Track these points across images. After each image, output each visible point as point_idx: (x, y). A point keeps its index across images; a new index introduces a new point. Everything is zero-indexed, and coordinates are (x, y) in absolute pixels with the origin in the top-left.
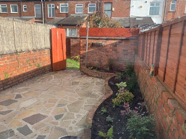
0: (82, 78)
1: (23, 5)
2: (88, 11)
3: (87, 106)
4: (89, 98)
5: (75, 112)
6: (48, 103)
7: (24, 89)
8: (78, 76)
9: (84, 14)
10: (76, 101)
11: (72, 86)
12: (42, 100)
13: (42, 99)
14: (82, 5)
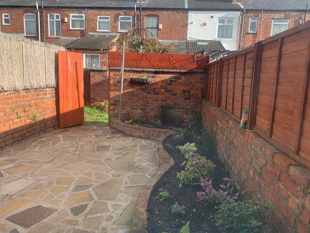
0: (115, 139)
1: (3, 15)
2: (119, 28)
3: (130, 187)
4: (131, 174)
5: (109, 200)
6: (55, 185)
7: (6, 161)
8: (107, 136)
9: (112, 32)
10: (108, 179)
11: (97, 153)
12: (43, 180)
13: (43, 177)
14: (108, 18)
